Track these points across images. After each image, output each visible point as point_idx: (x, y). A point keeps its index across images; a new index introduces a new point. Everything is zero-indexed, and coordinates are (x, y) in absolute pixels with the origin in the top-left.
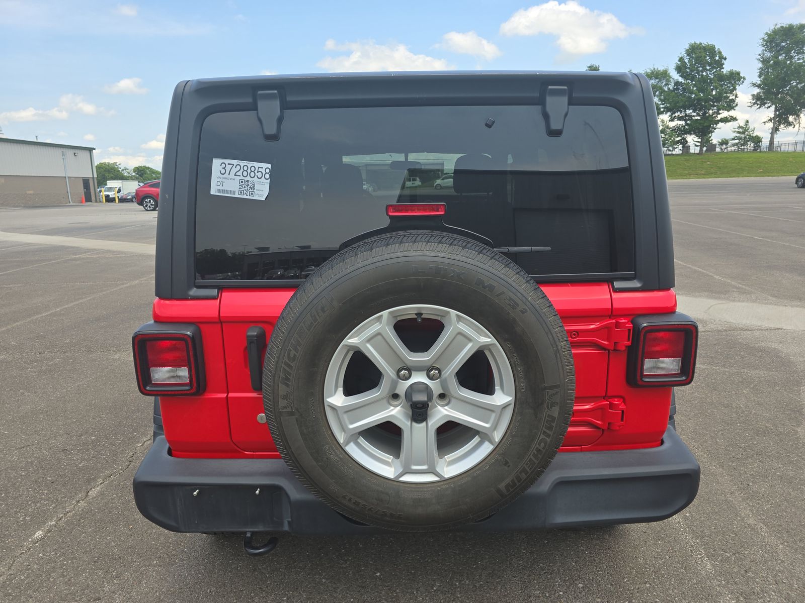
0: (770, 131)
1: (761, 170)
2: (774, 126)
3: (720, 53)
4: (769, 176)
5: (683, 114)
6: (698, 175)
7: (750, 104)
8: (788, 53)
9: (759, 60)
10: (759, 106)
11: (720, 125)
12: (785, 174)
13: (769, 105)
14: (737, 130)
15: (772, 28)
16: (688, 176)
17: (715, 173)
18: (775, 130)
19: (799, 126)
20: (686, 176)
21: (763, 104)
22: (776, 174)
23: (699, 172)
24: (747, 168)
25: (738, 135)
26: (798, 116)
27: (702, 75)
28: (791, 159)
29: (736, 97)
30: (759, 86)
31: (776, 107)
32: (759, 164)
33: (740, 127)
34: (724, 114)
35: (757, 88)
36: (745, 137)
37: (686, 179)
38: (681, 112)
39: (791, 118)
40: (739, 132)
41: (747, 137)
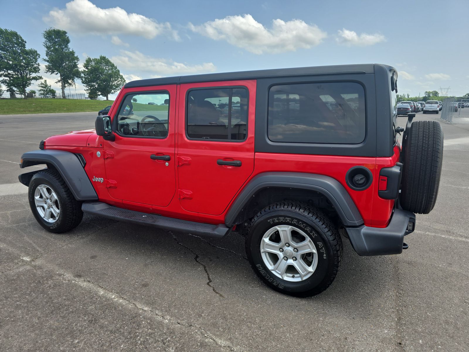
0: (61, 87)
1: (66, 109)
2: (62, 85)
3: (21, 37)
4: (71, 112)
5: (6, 73)
6: (30, 112)
7: (45, 71)
8: (60, 45)
9: (44, 45)
10: (51, 73)
11: (33, 81)
12: (79, 111)
13: (57, 72)
14: (41, 85)
15: (48, 30)
16: (24, 112)
17: (41, 111)
18: (63, 87)
19: (75, 86)
20: (22, 112)
21: (53, 72)
22: (74, 111)
23: (30, 109)
24: (57, 108)
25: (42, 88)
26: (73, 80)
27: (13, 49)
28: (78, 103)
29: (39, 65)
30: (48, 61)
31: (61, 74)
32: (63, 106)
33: (42, 84)
34: (34, 75)
35: (47, 62)
36: (47, 90)
37: (24, 114)
38: (5, 71)
39: (70, 81)
40: (42, 87)
41: (48, 90)
